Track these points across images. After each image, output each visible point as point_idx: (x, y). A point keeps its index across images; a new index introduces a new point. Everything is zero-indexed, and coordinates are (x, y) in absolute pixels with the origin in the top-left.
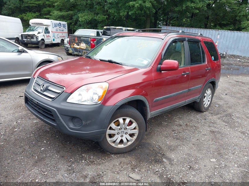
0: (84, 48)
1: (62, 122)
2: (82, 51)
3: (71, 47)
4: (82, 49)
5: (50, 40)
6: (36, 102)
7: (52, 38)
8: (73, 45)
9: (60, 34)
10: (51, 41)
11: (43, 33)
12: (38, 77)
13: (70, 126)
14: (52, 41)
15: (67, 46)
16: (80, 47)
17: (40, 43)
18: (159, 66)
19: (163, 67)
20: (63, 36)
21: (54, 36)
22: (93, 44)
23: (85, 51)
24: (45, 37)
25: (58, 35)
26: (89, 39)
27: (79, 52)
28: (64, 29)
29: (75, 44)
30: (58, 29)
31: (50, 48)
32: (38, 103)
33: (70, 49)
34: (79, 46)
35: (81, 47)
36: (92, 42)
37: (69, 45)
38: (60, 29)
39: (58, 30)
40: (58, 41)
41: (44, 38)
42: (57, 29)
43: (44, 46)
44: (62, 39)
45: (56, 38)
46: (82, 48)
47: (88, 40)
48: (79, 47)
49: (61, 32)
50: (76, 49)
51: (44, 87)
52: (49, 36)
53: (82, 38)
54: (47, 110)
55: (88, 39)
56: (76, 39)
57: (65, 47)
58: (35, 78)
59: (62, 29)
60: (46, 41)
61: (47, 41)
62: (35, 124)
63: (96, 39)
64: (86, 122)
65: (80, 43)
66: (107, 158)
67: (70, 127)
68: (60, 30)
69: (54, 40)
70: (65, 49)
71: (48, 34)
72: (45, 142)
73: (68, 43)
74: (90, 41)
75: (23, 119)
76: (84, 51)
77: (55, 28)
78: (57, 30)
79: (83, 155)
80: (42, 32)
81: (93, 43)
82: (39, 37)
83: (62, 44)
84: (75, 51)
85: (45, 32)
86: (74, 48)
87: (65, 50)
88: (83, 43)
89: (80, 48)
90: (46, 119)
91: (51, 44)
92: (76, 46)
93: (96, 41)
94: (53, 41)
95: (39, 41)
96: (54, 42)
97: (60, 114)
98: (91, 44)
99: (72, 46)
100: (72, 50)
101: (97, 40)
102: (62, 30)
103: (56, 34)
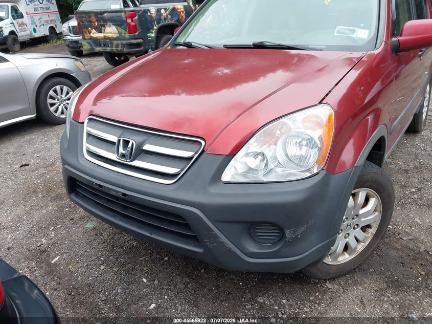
0: (115, 36)
1: (222, 243)
2: (112, 44)
3: (84, 39)
4: (111, 39)
5: (28, 32)
6: (119, 192)
7: (30, 28)
8: (90, 33)
9: (45, 18)
10: (29, 34)
11: (10, 20)
12: (90, 120)
13: (247, 249)
14: (31, 34)
15: (69, 37)
16: (105, 35)
17: (10, 41)
18: (394, 39)
19: (405, 42)
20: (51, 21)
21: (33, 23)
22: (133, 24)
23: (119, 42)
24: (16, 26)
25: (40, 18)
26: (123, 14)
27: (104, 45)
28: (50, 5)
29: (94, 31)
30: (38, 7)
31: (32, 49)
32: (124, 194)
33: (84, 43)
34: (102, 33)
35: (107, 35)
36: (129, 21)
37: (73, 35)
38: (41, 6)
39: (39, 9)
40: (43, 31)
41: (13, 29)
42: (36, 7)
43: (17, 47)
44: (50, 27)
45: (38, 25)
46: (110, 35)
47: (121, 16)
48: (102, 35)
49: (45, 11)
50: (97, 42)
51: (130, 145)
52: (23, 24)
53: (105, 14)
54: (159, 210)
55: (119, 14)
56: (93, 18)
57: (65, 40)
58: (83, 123)
59: (45, 5)
60: (19, 34)
61: (23, 35)
62: (93, 234)
63: (137, 13)
64: (294, 231)
65: (104, 26)
66: (322, 297)
67: (246, 251)
68: (43, 8)
69: (35, 31)
70: (68, 46)
71: (20, 20)
72: (145, 280)
73: (70, 32)
74: (124, 18)
75: (57, 224)
76: (115, 42)
77: (32, 6)
78: (36, 9)
79: (261, 300)
80: (6, 17)
81: (132, 21)
82: (3, 29)
83: (52, 37)
84: (97, 46)
85: (13, 16)
86: (91, 38)
87: (67, 48)
88: (110, 26)
89: (105, 38)
90: (159, 235)
91: (31, 39)
92: (95, 34)
93: (137, 17)
94: (34, 33)
95: (6, 38)
96: (36, 35)
97: (214, 222)
98: (129, 24)
99: (86, 35)
100: (89, 43)
101: (139, 15)
102: (47, 8)
103: (37, 18)
